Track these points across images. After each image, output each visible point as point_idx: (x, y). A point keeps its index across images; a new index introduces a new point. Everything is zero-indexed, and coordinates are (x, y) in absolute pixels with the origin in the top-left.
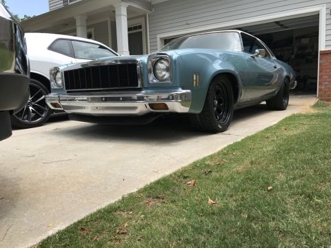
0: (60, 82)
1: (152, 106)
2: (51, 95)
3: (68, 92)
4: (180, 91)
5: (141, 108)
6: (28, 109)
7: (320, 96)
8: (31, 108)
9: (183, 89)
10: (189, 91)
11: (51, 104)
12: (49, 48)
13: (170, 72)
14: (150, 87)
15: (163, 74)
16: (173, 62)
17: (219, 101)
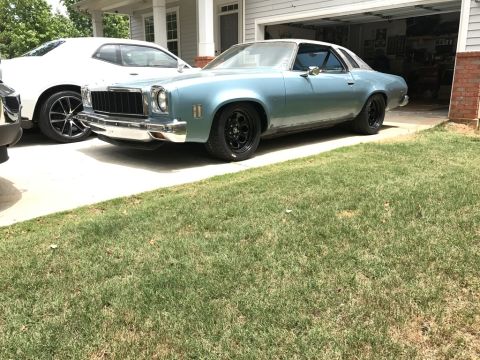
0: (89, 101)
1: (155, 134)
2: (83, 113)
3: (95, 112)
4: (176, 122)
5: (144, 136)
6: (68, 123)
7: (452, 115)
8: (72, 122)
9: (180, 120)
10: (184, 123)
12: (94, 56)
13: (167, 104)
14: (154, 116)
15: (163, 105)
16: (169, 95)
17: (243, 129)
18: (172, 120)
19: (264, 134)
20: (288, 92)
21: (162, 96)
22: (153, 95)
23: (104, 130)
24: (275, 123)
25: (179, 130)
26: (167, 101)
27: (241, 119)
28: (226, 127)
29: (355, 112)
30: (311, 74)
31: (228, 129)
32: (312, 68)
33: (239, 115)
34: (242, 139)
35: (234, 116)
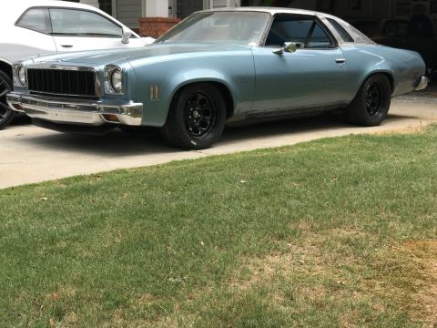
0: (23, 80)
1: (107, 117)
2: (14, 94)
3: (31, 93)
4: (132, 104)
5: (93, 118)
9: (135, 101)
10: (141, 104)
11: (13, 105)
12: (17, 23)
13: (122, 84)
14: (106, 97)
15: (118, 85)
16: (125, 75)
17: (205, 113)
18: (127, 101)
19: (230, 120)
20: (258, 72)
21: (117, 76)
22: (107, 74)
23: (45, 113)
24: (242, 107)
25: (134, 112)
26: (122, 80)
27: (202, 102)
28: (185, 111)
29: (348, 97)
30: (287, 50)
31: (187, 112)
32: (288, 44)
33: (200, 97)
34: (203, 124)
35: (194, 98)
